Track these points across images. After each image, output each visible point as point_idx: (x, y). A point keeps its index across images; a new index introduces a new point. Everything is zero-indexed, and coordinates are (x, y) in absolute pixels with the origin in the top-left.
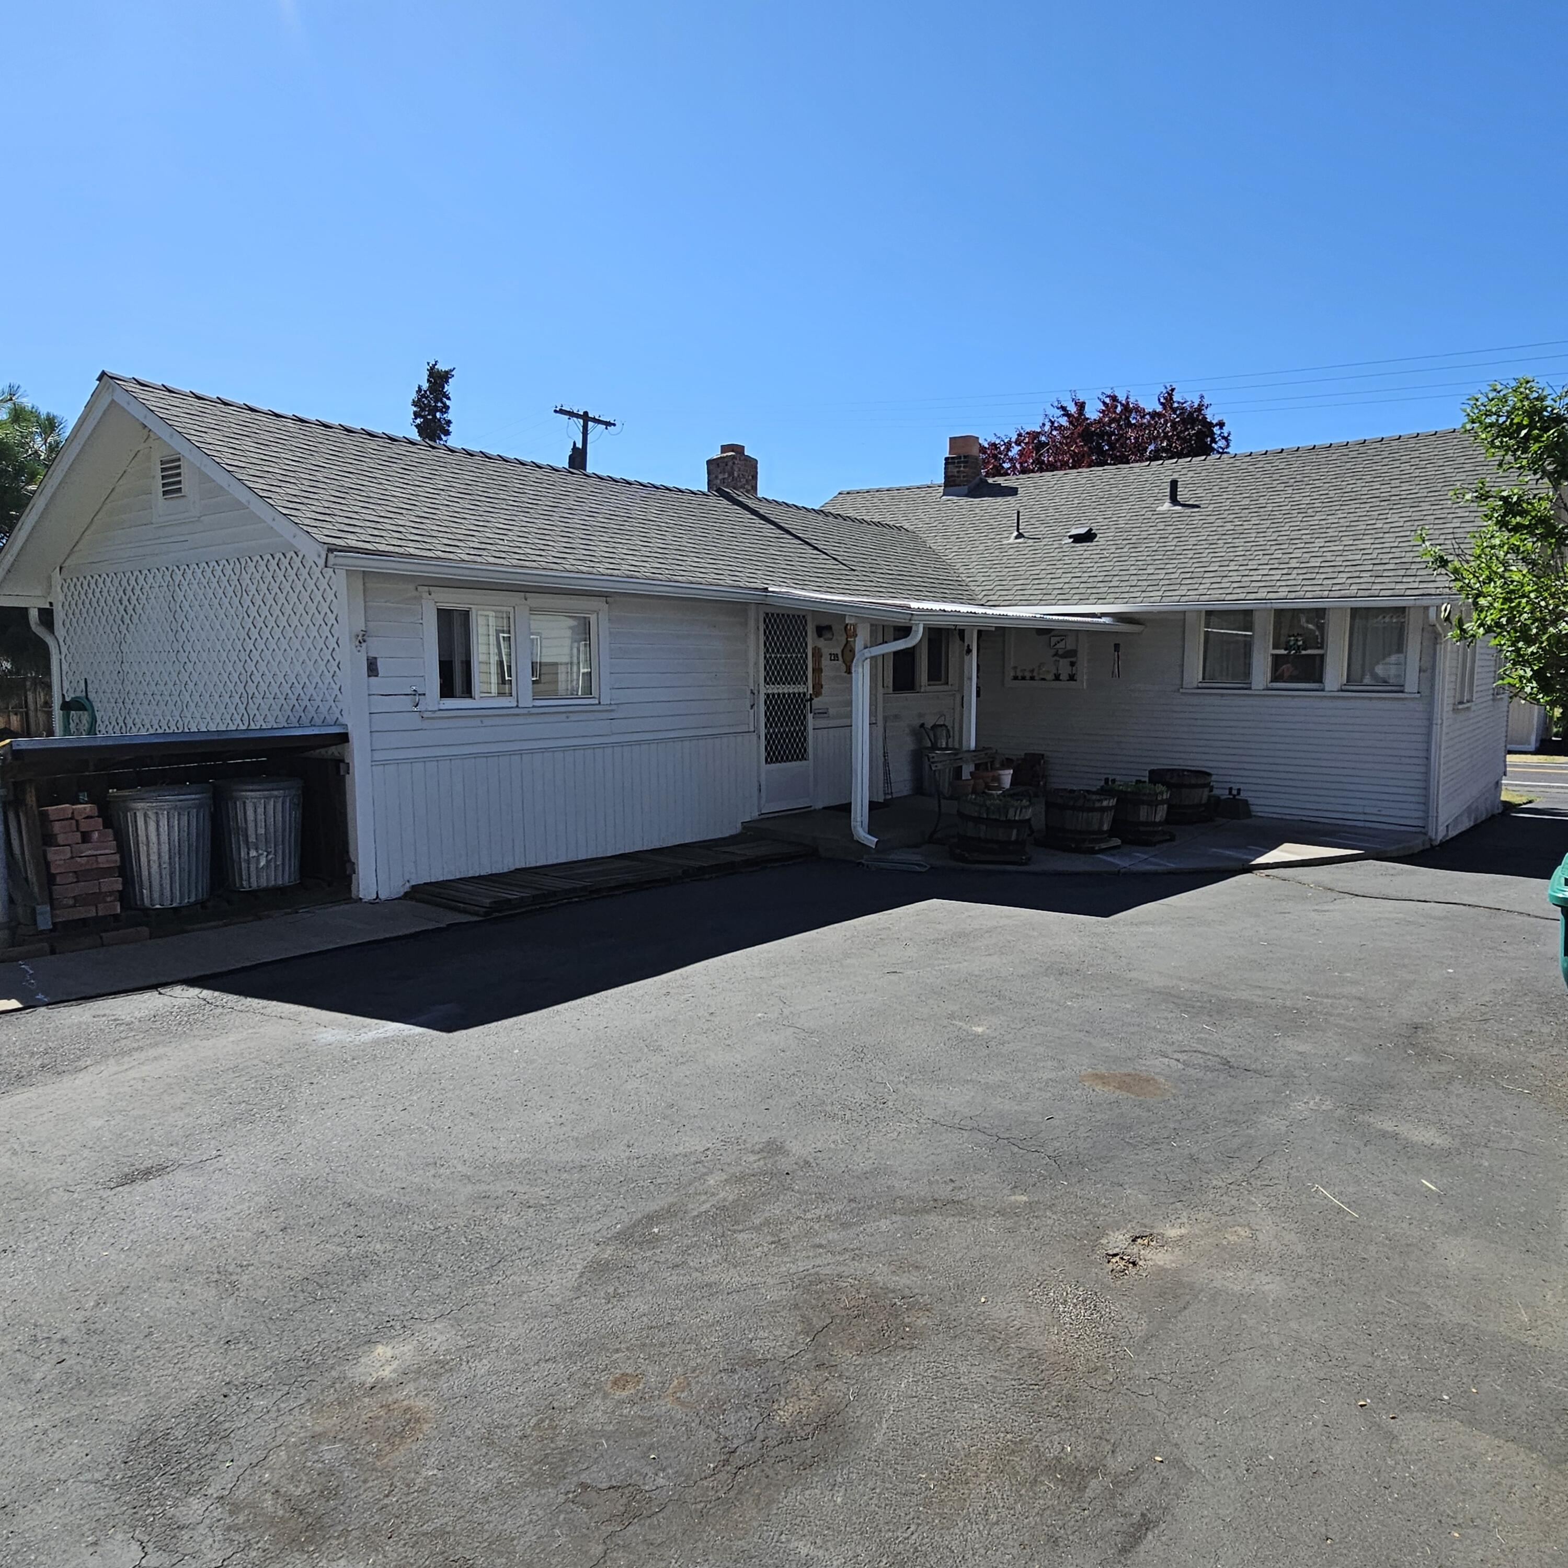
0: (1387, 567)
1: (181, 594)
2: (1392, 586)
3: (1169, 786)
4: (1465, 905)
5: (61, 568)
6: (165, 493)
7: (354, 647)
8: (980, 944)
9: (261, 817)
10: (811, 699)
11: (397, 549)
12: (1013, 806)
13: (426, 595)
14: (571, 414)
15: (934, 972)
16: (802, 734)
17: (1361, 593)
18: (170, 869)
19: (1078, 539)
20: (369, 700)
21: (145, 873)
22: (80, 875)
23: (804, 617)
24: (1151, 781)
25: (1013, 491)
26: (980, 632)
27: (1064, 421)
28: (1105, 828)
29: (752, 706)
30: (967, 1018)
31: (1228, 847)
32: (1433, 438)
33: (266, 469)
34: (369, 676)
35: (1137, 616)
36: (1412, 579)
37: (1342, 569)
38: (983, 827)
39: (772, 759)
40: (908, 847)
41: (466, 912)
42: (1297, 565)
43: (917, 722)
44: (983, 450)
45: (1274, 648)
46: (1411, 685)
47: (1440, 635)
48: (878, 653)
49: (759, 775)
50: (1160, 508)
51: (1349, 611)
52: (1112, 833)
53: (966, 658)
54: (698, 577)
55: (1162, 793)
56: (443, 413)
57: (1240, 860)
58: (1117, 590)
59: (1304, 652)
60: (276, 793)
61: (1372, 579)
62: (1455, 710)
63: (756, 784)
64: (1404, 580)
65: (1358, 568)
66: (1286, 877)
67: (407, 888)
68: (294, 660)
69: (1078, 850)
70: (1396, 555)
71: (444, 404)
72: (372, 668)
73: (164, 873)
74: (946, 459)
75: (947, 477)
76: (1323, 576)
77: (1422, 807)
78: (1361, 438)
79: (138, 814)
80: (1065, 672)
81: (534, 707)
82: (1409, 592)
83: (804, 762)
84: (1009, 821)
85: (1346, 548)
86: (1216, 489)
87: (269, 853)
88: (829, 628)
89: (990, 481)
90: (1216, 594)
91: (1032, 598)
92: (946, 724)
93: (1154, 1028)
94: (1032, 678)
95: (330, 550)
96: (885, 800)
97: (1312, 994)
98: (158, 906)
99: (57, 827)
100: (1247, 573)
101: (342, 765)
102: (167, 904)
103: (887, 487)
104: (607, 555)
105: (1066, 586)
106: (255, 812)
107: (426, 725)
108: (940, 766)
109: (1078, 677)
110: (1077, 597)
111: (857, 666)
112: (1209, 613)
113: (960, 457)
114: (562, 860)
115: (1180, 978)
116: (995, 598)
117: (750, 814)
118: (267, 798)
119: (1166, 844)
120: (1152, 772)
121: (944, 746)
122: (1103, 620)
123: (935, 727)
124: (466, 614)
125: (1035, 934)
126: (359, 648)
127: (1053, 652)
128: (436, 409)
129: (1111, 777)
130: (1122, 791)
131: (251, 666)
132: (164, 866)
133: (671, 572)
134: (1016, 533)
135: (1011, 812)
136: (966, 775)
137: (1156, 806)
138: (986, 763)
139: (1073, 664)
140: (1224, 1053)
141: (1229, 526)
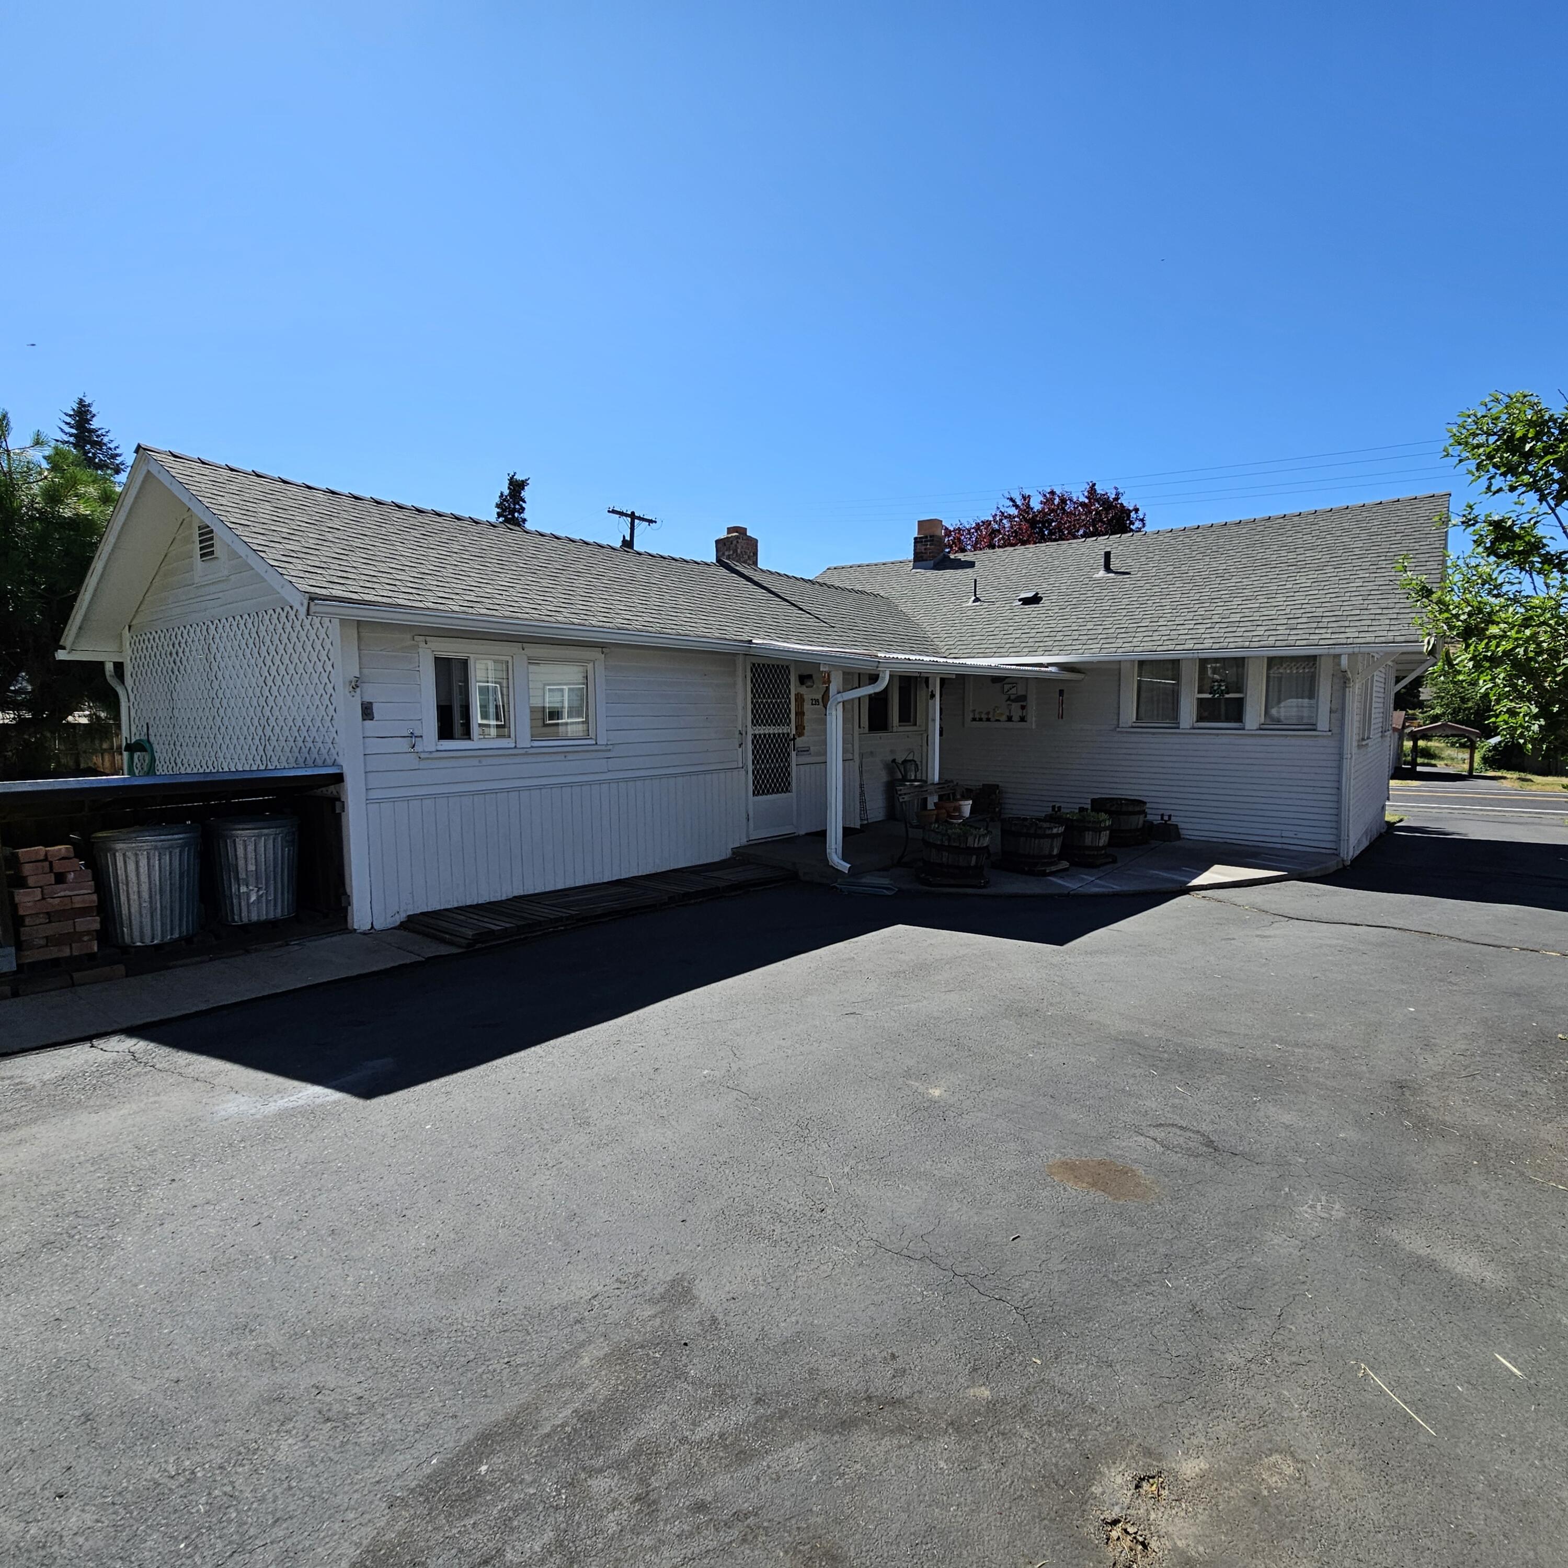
0: (1300, 620)
1: (215, 646)
2: (1307, 636)
3: (1109, 813)
4: (1395, 928)
5: (130, 627)
6: (202, 556)
7: (347, 692)
8: (940, 977)
9: (251, 855)
10: (794, 739)
11: (384, 600)
12: (972, 834)
13: (422, 644)
14: (621, 514)
15: (892, 1013)
16: (786, 769)
17: (1278, 644)
18: (151, 907)
19: (1026, 601)
20: (364, 743)
21: (125, 911)
22: (50, 916)
23: (787, 667)
24: (1093, 810)
25: (971, 565)
26: (943, 680)
27: (1014, 512)
28: (1055, 852)
29: (740, 745)
30: (924, 1077)
31: (1167, 869)
32: (1330, 514)
33: (273, 528)
34: (364, 720)
35: (1078, 666)
36: (1324, 631)
37: (1260, 623)
38: (945, 854)
39: (758, 792)
40: (879, 870)
41: (451, 943)
42: (1219, 620)
43: (890, 758)
44: (948, 533)
45: (1199, 693)
46: (1323, 723)
47: (1349, 679)
48: (854, 696)
49: (747, 805)
50: (1096, 576)
51: (1266, 660)
52: (1061, 857)
53: (931, 702)
54: (687, 629)
55: (1104, 821)
56: (520, 513)
57: (1180, 882)
58: (1061, 643)
59: (1227, 696)
60: (266, 831)
61: (1288, 632)
62: (1359, 747)
63: (745, 816)
64: (1317, 631)
65: (1275, 622)
66: (1220, 898)
67: (402, 917)
68: (301, 706)
69: (1031, 873)
70: (1307, 610)
71: (521, 506)
72: (367, 712)
73: (144, 912)
74: (915, 539)
75: (916, 554)
76: (1243, 629)
77: (1334, 831)
78: (1267, 515)
79: (117, 854)
80: (1016, 713)
81: (532, 747)
82: (1322, 642)
83: (788, 794)
84: (968, 848)
85: (1262, 605)
86: (1143, 559)
87: (259, 889)
88: (810, 677)
89: (952, 556)
90: (1149, 646)
91: (988, 651)
92: (915, 759)
93: (1123, 1090)
94: (988, 720)
95: (312, 599)
96: (861, 825)
97: (1281, 1040)
98: (139, 944)
99: (27, 869)
100: (1174, 627)
101: (337, 803)
102: (148, 941)
103: (867, 563)
104: (603, 610)
105: (1017, 640)
106: (245, 850)
107: (423, 764)
108: (906, 798)
109: (1028, 718)
110: (1026, 650)
111: (831, 709)
112: (1141, 663)
113: (926, 537)
114: (560, 886)
115: (1142, 1021)
116: (956, 651)
117: (740, 840)
118: (259, 836)
119: (1108, 866)
120: (1093, 801)
121: (913, 778)
122: (1050, 669)
123: (905, 762)
124: (465, 663)
125: (994, 965)
126: (353, 693)
127: (1007, 697)
128: (515, 510)
129: (1058, 805)
130: (1068, 819)
131: (267, 711)
132: (144, 905)
133: (662, 626)
134: (973, 598)
135: (970, 840)
136: (930, 806)
137: (1100, 832)
138: (949, 794)
139: (1023, 707)
140: (1205, 1127)
141: (1156, 589)
